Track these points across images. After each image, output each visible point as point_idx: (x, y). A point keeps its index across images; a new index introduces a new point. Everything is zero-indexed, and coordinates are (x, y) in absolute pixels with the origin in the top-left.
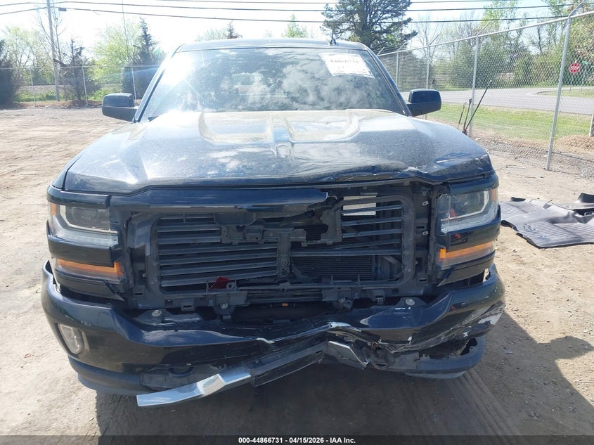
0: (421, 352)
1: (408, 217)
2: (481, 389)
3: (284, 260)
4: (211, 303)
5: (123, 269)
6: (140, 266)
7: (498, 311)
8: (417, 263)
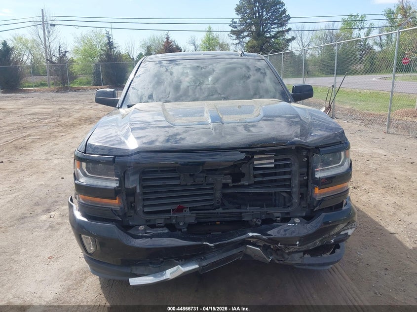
0: (305, 252)
1: (295, 168)
2: (344, 277)
3: (218, 195)
4: (174, 221)
5: (121, 201)
6: (132, 199)
7: (352, 227)
8: (301, 196)
